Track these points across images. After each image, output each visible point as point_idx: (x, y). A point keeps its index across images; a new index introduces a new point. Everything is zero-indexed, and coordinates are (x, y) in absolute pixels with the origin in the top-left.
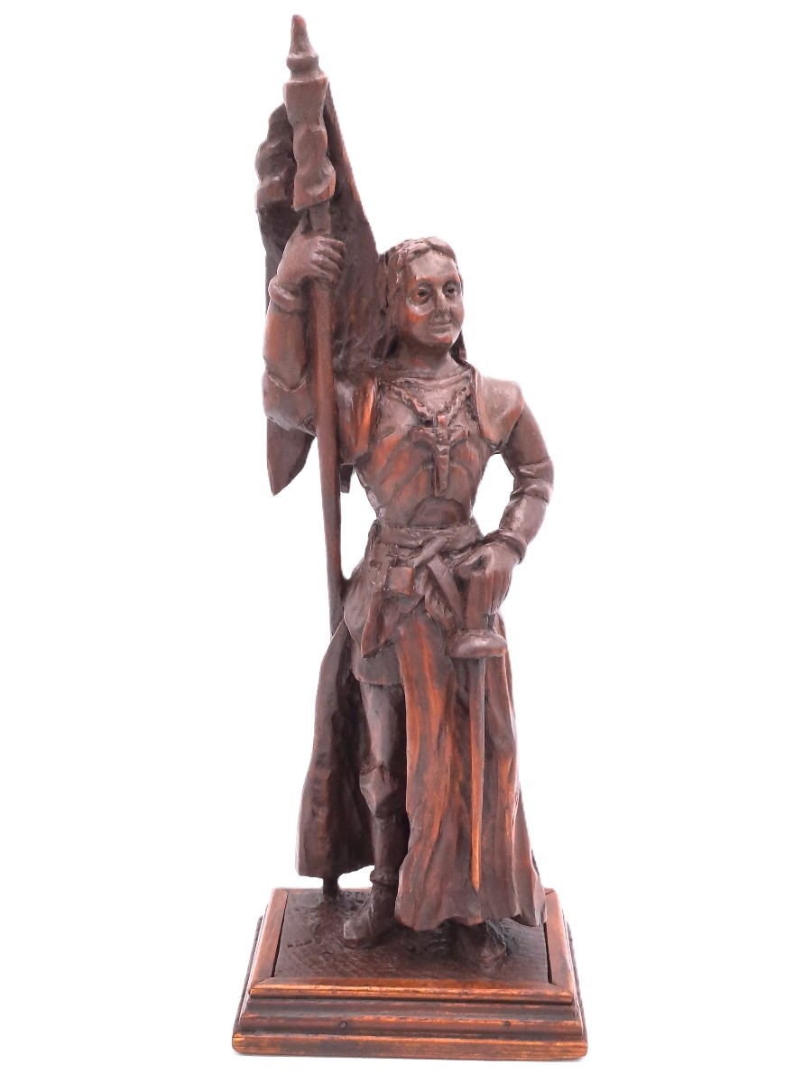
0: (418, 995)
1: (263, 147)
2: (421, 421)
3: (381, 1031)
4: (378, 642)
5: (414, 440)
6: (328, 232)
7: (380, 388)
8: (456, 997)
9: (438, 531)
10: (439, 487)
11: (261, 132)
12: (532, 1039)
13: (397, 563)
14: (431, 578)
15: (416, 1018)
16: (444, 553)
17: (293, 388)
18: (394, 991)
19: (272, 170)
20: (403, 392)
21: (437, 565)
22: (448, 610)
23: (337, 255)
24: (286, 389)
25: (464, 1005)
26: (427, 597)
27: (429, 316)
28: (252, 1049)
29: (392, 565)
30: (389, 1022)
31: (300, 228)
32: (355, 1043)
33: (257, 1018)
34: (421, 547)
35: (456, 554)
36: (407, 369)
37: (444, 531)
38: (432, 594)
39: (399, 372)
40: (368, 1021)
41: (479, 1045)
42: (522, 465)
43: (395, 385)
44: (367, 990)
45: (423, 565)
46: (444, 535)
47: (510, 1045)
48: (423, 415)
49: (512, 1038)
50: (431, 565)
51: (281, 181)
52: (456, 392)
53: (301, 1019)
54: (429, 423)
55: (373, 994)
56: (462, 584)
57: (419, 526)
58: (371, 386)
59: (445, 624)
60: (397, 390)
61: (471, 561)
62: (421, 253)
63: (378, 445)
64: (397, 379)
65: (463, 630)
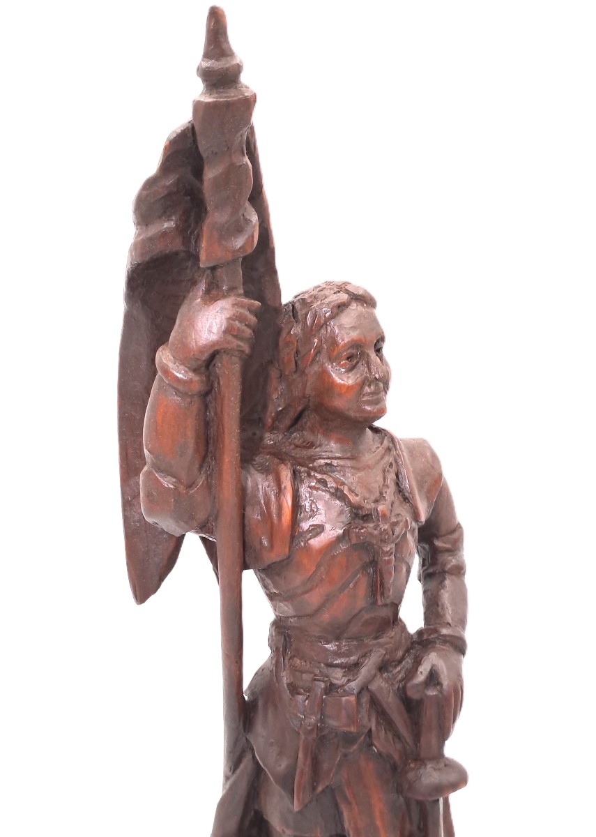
1: (150, 184)
2: (356, 515)
4: (314, 789)
5: (354, 541)
6: (241, 291)
7: (295, 474)
9: (375, 642)
10: (382, 594)
11: (150, 164)
13: (331, 689)
14: (374, 702)
16: (383, 667)
17: (190, 486)
19: (164, 212)
20: (329, 480)
21: (379, 684)
22: (397, 740)
23: (253, 319)
24: (182, 489)
26: (374, 728)
27: (362, 385)
29: (326, 694)
31: (202, 287)
34: (357, 665)
35: (396, 666)
36: (320, 445)
37: (380, 640)
38: (378, 723)
39: (311, 452)
42: (437, 537)
43: (314, 469)
45: (364, 688)
46: (381, 645)
48: (359, 507)
50: (373, 687)
51: (177, 226)
52: (384, 471)
54: (367, 518)
56: (411, 706)
57: (351, 638)
58: (286, 475)
59: (396, 757)
60: (319, 476)
61: (421, 677)
62: (341, 307)
63: (302, 548)
64: (313, 461)
65: (416, 760)
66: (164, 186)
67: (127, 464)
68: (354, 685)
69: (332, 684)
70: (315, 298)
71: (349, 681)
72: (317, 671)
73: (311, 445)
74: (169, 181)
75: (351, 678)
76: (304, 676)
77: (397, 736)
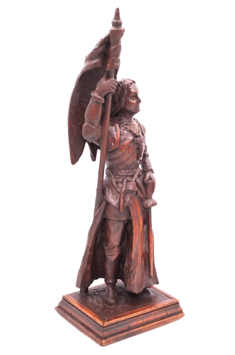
0: (146, 312)
2: (135, 136)
3: (138, 326)
5: (135, 142)
7: (120, 126)
8: (154, 309)
10: (140, 156)
12: (173, 316)
13: (128, 181)
14: (137, 184)
15: (146, 319)
16: (138, 176)
17: (97, 128)
18: (140, 313)
21: (138, 180)
25: (156, 311)
27: (136, 103)
28: (107, 344)
30: (140, 323)
32: (133, 332)
33: (107, 333)
34: (133, 175)
35: (140, 176)
36: (123, 120)
37: (137, 170)
40: (135, 324)
41: (162, 322)
43: (123, 125)
44: (133, 315)
47: (169, 319)
48: (135, 134)
49: (169, 317)
53: (118, 330)
54: (137, 137)
55: (135, 316)
56: (145, 185)
57: (131, 169)
58: (117, 126)
59: (142, 197)
60: (125, 126)
61: (147, 178)
62: (131, 84)
63: (122, 145)
64: (123, 123)
65: (146, 199)
66: (99, 50)
67: (71, 127)
68: (134, 180)
69: (128, 180)
70: (125, 81)
71: (132, 179)
72: (123, 177)
73: (121, 120)
74: (101, 49)
75: (132, 178)
76: (120, 179)
77: (142, 193)
